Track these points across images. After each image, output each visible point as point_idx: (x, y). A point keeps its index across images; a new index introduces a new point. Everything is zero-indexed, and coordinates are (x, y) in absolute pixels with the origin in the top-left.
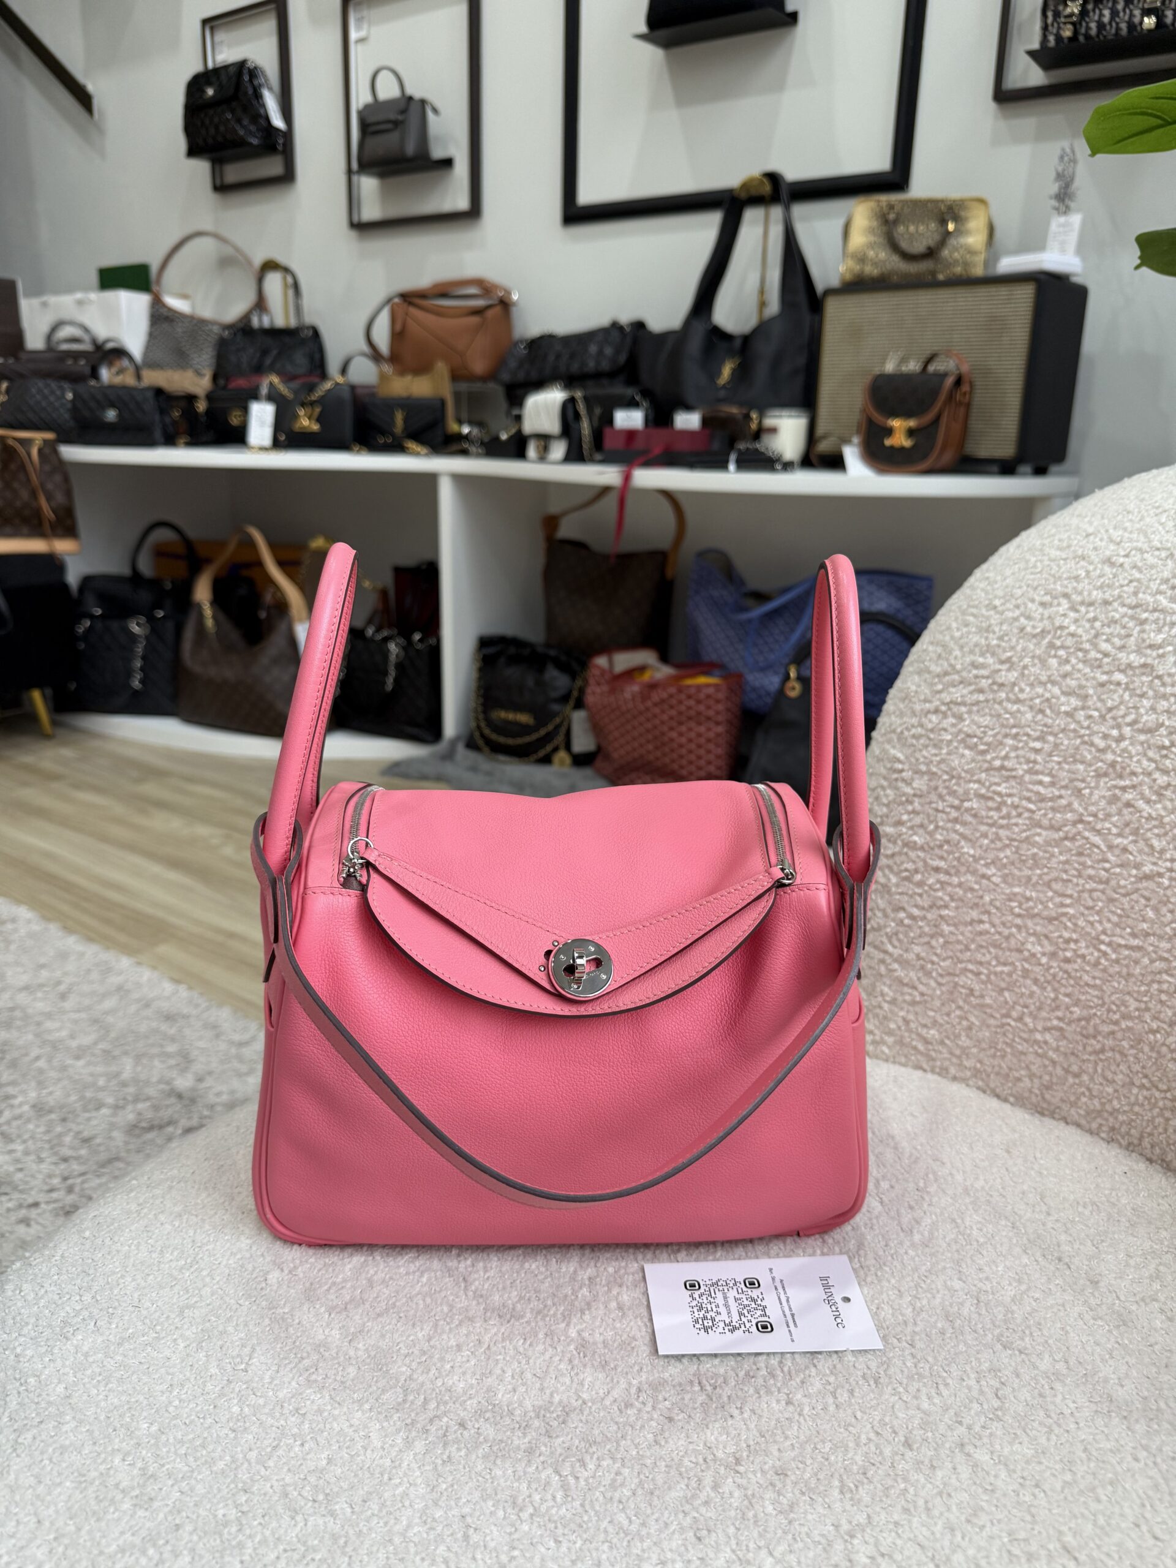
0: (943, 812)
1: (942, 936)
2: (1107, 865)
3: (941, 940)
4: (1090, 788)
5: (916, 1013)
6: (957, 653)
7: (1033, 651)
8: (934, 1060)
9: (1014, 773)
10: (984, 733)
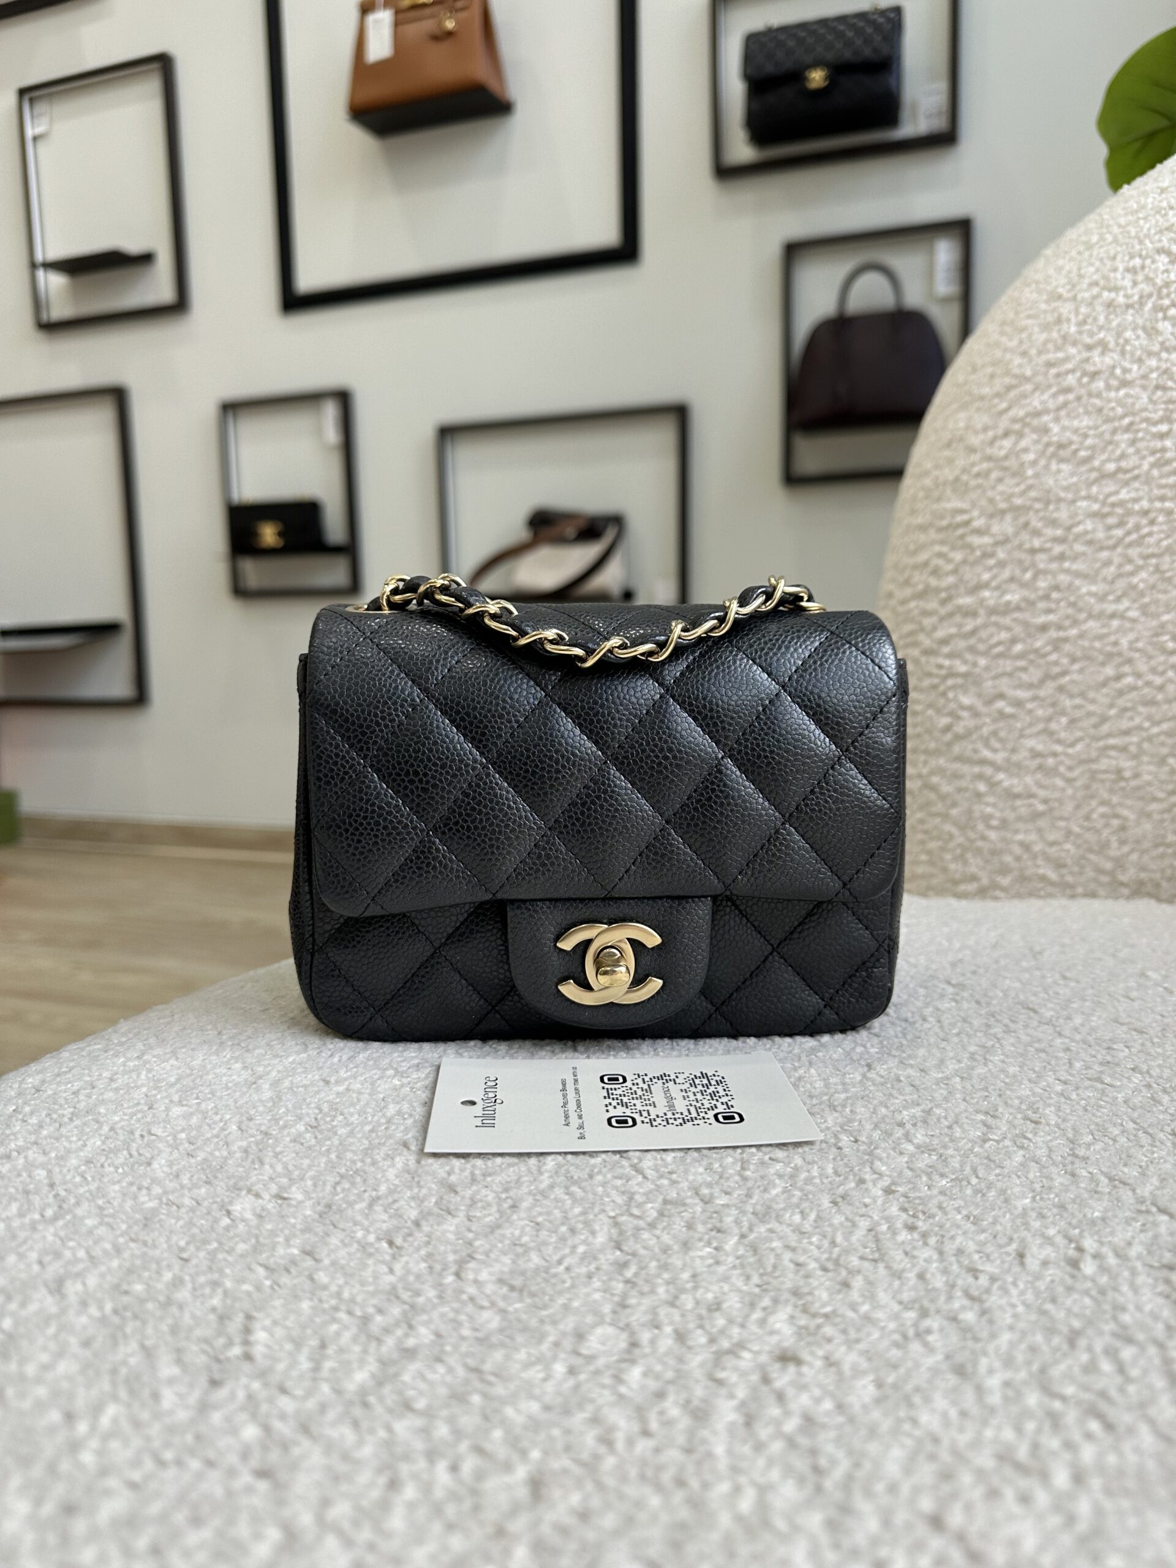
0: (1042, 550)
1: (1063, 713)
3: (1064, 720)
5: (1040, 831)
7: (1134, 322)
8: (1072, 887)
9: (1136, 472)
10: (1086, 436)
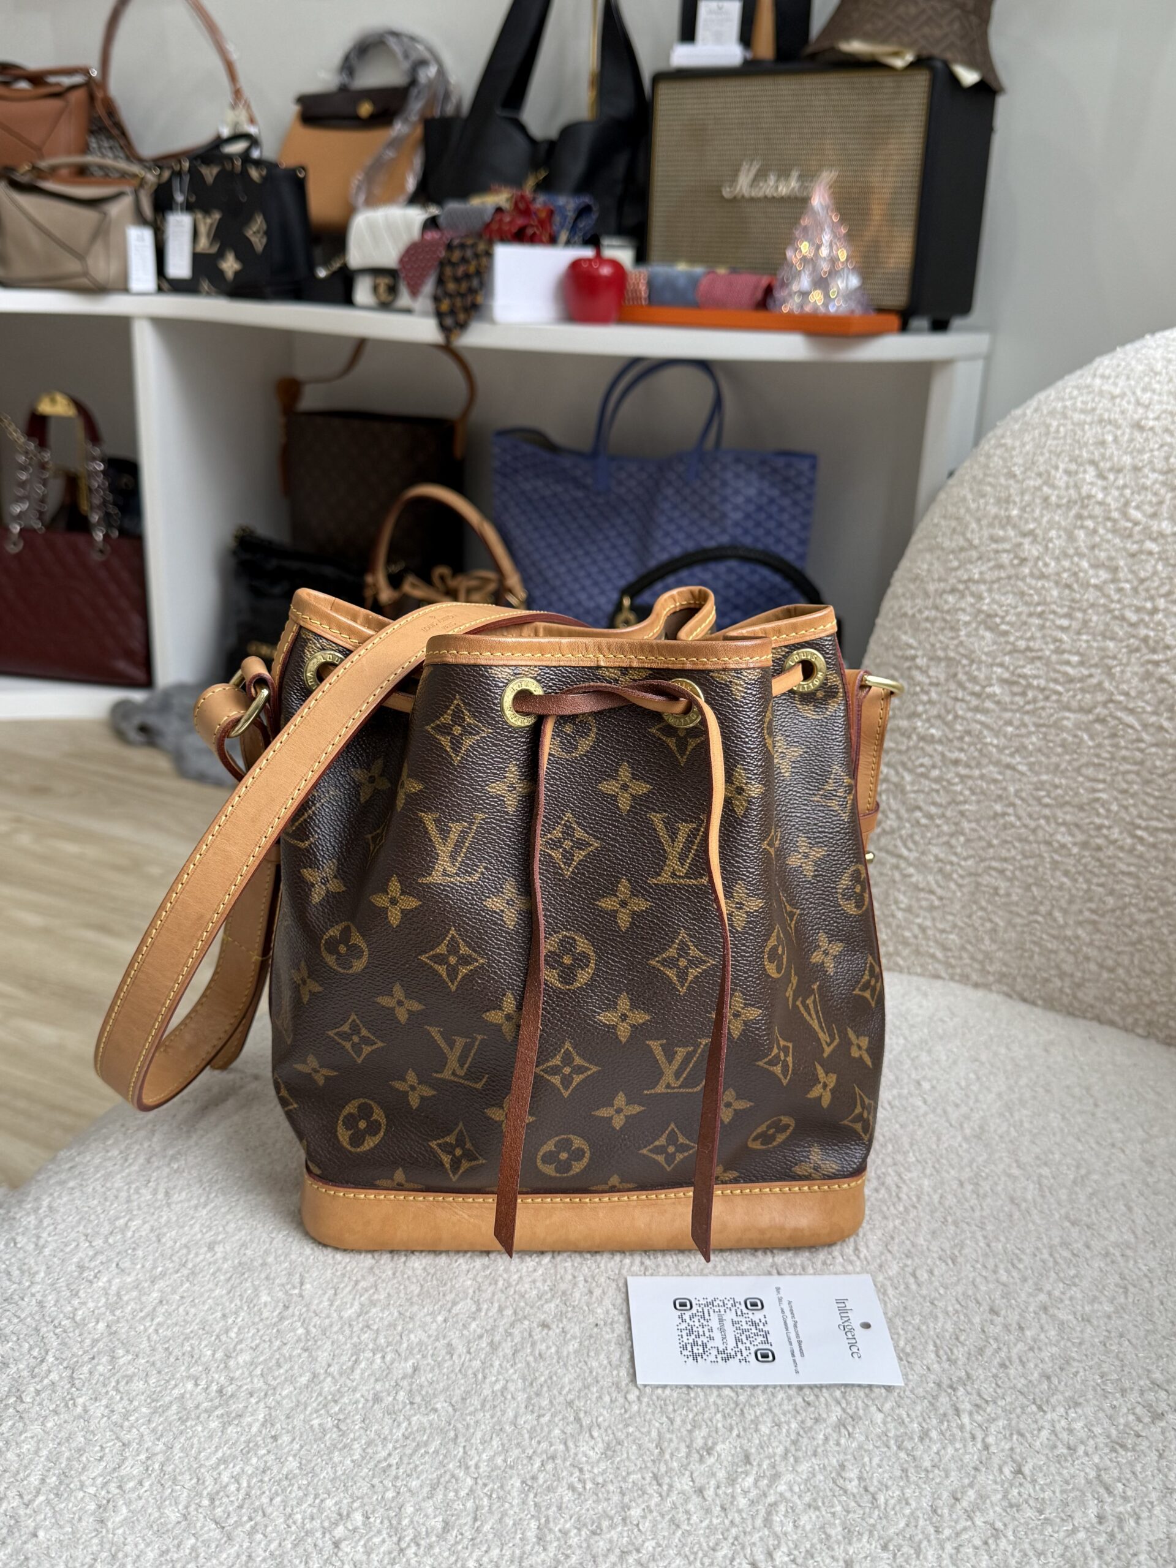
2: (1143, 745)
4: (1121, 664)
6: (974, 525)
